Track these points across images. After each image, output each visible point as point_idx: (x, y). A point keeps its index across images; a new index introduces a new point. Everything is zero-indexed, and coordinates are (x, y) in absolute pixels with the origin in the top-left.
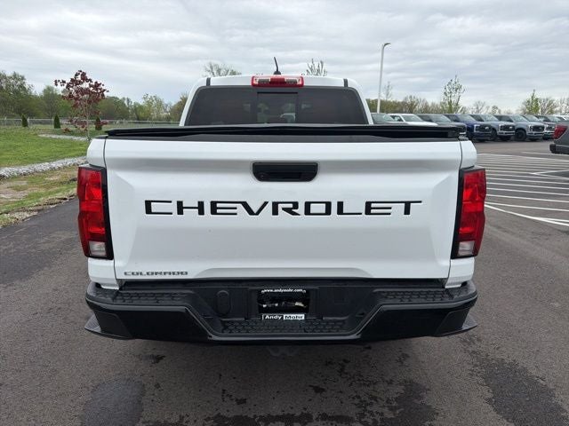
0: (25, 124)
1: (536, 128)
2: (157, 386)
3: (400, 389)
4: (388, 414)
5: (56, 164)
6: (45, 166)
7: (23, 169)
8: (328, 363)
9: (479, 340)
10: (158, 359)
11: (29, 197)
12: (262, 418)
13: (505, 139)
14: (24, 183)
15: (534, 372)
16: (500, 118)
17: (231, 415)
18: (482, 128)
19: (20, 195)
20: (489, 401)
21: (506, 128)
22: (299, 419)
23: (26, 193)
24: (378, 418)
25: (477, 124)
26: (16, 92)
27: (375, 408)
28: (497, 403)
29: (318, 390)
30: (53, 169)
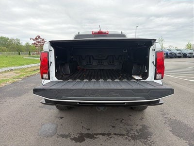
0: (19, 54)
1: (190, 53)
2: (62, 125)
3: (141, 127)
4: (136, 134)
5: (29, 66)
6: (25, 66)
7: (19, 67)
8: (117, 120)
9: (168, 114)
10: (62, 118)
11: (20, 75)
12: (95, 134)
13: (179, 57)
14: (19, 71)
15: (186, 123)
16: (178, 50)
17: (85, 133)
18: (171, 53)
19: (17, 75)
20: (171, 131)
21: (180, 53)
22: (107, 134)
23: (20, 74)
24: (133, 135)
25: (169, 52)
26: (17, 44)
27: (132, 132)
28: (173, 132)
29: (113, 127)
30: (28, 68)
